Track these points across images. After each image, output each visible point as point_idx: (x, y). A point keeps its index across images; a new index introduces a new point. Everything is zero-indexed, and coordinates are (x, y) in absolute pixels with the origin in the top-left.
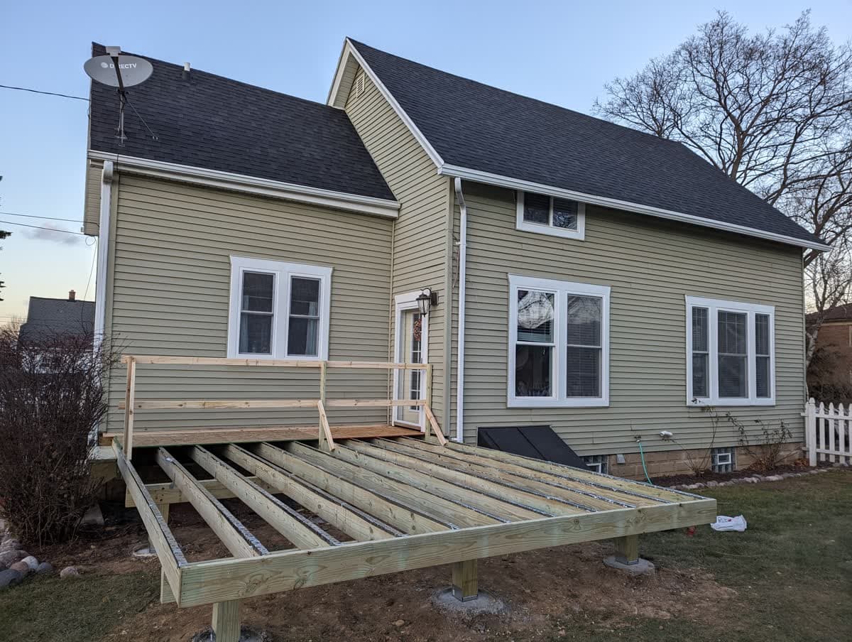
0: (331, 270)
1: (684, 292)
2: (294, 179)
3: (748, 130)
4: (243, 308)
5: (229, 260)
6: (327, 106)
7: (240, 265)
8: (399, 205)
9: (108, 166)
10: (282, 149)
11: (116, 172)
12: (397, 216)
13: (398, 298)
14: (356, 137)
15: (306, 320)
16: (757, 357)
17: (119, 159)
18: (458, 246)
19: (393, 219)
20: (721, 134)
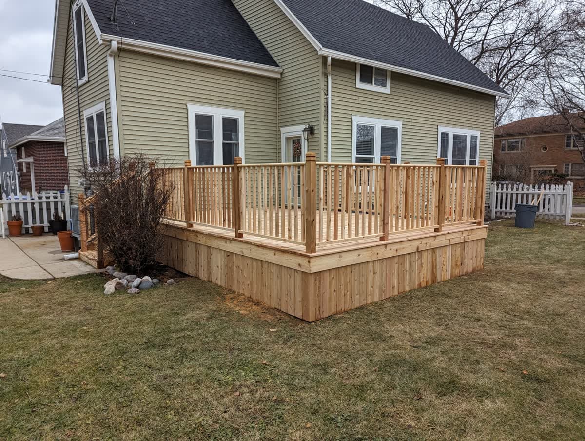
0: (244, 112)
1: (437, 124)
2: (220, 53)
3: (461, 17)
5: (187, 107)
7: (194, 110)
8: (282, 70)
9: (115, 45)
11: (120, 49)
13: (283, 130)
15: (230, 144)
16: (470, 160)
18: (327, 98)
19: (277, 79)
20: (446, 19)
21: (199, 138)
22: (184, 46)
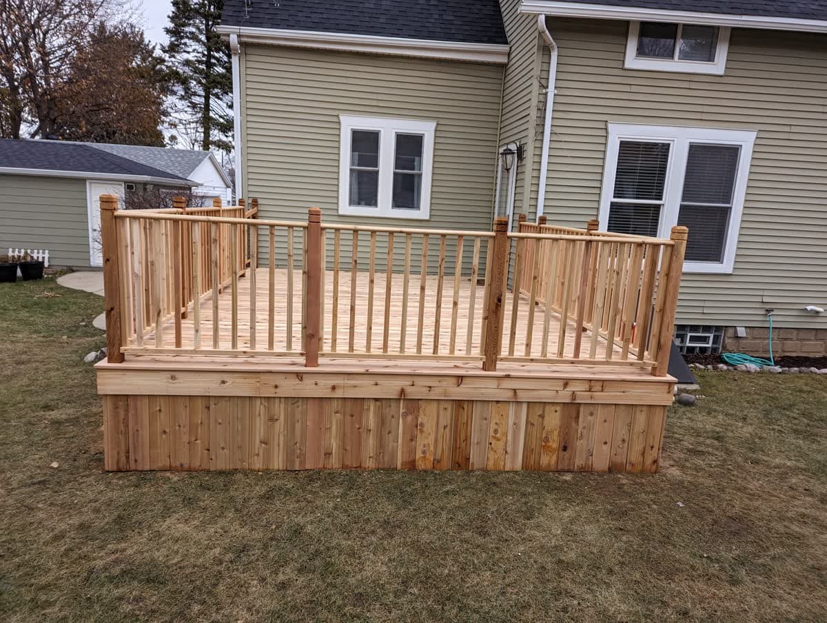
0: (435, 124)
4: (353, 163)
5: (339, 119)
8: (510, 49)
9: (233, 39)
12: (506, 61)
17: (241, 31)
18: (546, 94)
19: (503, 67)
21: (359, 166)
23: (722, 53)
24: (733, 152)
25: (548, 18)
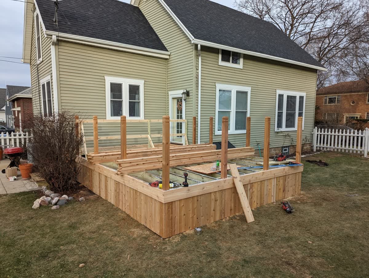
0: (144, 81)
1: (275, 88)
2: (127, 42)
3: (296, 17)
4: (111, 98)
5: (104, 78)
6: (130, 4)
7: (109, 80)
8: (170, 53)
9: (54, 38)
10: (119, 28)
11: (58, 40)
12: (168, 58)
13: (170, 93)
14: (146, 20)
15: (135, 102)
16: (299, 113)
17: (59, 34)
18: (198, 72)
19: (166, 59)
20: (286, 18)
21: (113, 98)
22: (103, 38)
23: (241, 60)
24: (246, 93)
25: (201, 46)
